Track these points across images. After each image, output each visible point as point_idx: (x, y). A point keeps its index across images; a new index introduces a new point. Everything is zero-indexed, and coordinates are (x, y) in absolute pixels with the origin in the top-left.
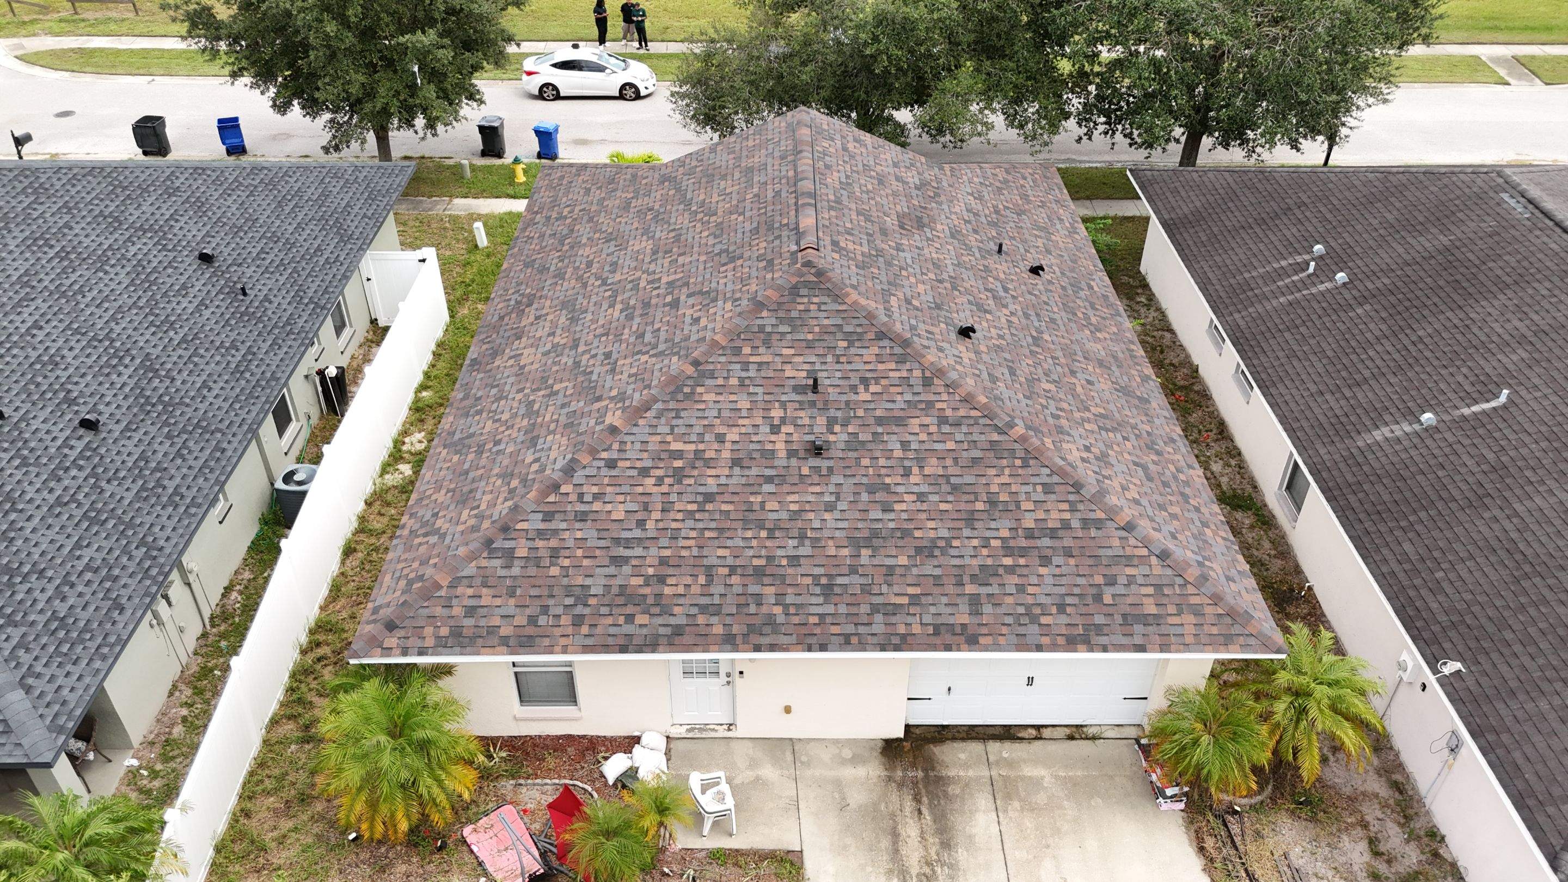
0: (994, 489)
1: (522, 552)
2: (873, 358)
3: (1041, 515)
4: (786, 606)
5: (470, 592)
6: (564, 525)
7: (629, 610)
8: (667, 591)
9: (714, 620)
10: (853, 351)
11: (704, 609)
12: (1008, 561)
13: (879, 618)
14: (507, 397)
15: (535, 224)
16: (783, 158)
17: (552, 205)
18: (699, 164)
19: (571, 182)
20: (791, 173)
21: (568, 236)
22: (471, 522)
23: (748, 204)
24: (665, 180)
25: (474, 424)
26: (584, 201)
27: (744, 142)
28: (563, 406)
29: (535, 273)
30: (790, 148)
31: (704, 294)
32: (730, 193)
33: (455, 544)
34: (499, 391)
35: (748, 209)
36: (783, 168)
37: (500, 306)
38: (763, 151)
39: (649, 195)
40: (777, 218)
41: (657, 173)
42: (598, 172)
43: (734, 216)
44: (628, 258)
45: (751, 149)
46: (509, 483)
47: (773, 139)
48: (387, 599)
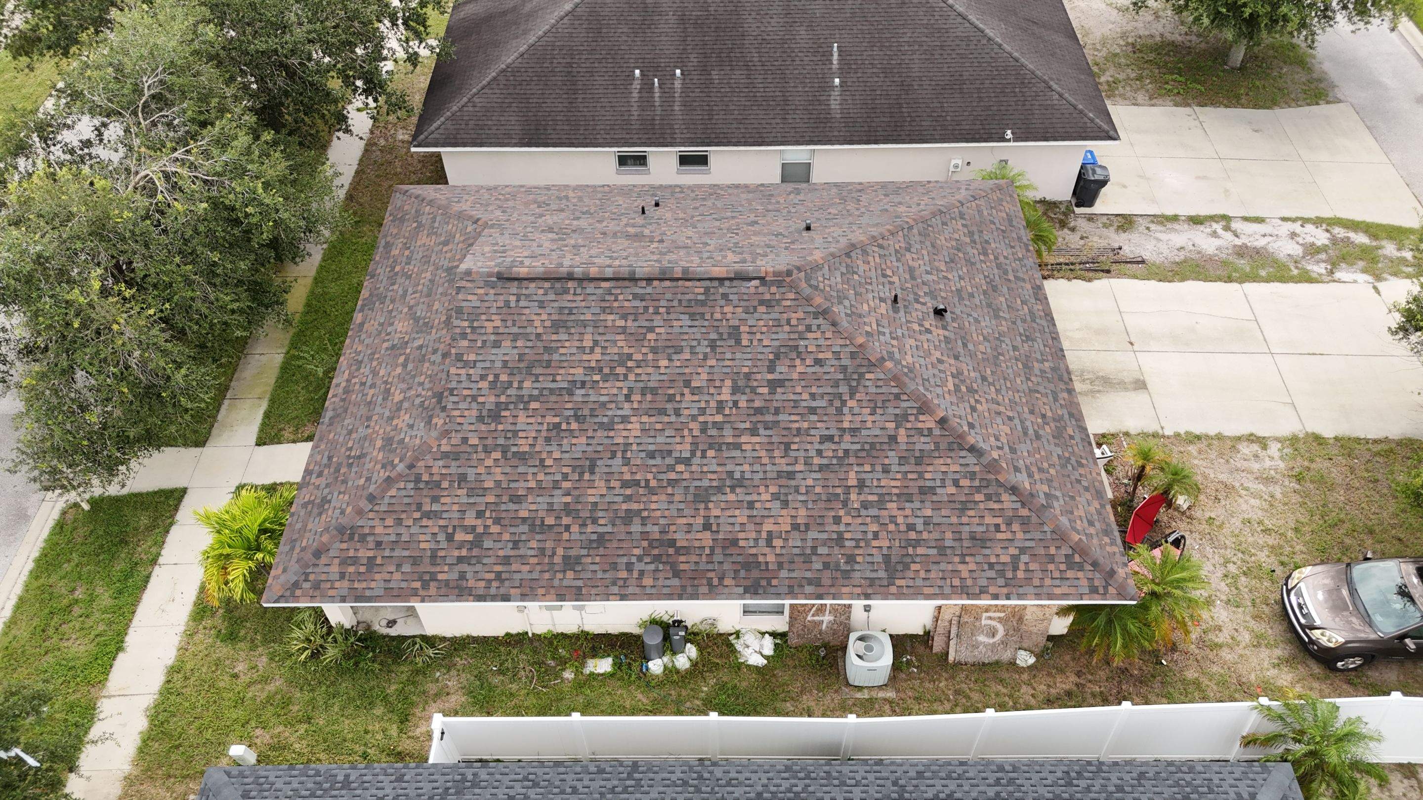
0: (949, 245)
1: (1046, 489)
2: (867, 266)
3: (961, 233)
7: (1066, 436)
8: (1049, 414)
9: (1060, 396)
10: (861, 273)
12: (991, 257)
13: (1038, 321)
14: (840, 534)
15: (462, 576)
16: (566, 291)
17: (427, 560)
18: (491, 378)
19: (379, 544)
20: (604, 284)
21: (538, 522)
22: (1016, 527)
23: (636, 324)
24: (495, 415)
25: (869, 559)
26: (457, 515)
27: (483, 331)
28: (886, 470)
29: (601, 551)
30: (547, 285)
31: (777, 356)
32: (596, 343)
33: (1038, 535)
34: (824, 545)
35: (647, 324)
36: (588, 291)
37: (648, 581)
38: (527, 311)
39: (515, 433)
40: (687, 297)
41: (466, 427)
42: (383, 508)
43: (650, 336)
44: (651, 440)
45: (509, 323)
46: (976, 503)
47: (507, 303)
48: (1085, 582)
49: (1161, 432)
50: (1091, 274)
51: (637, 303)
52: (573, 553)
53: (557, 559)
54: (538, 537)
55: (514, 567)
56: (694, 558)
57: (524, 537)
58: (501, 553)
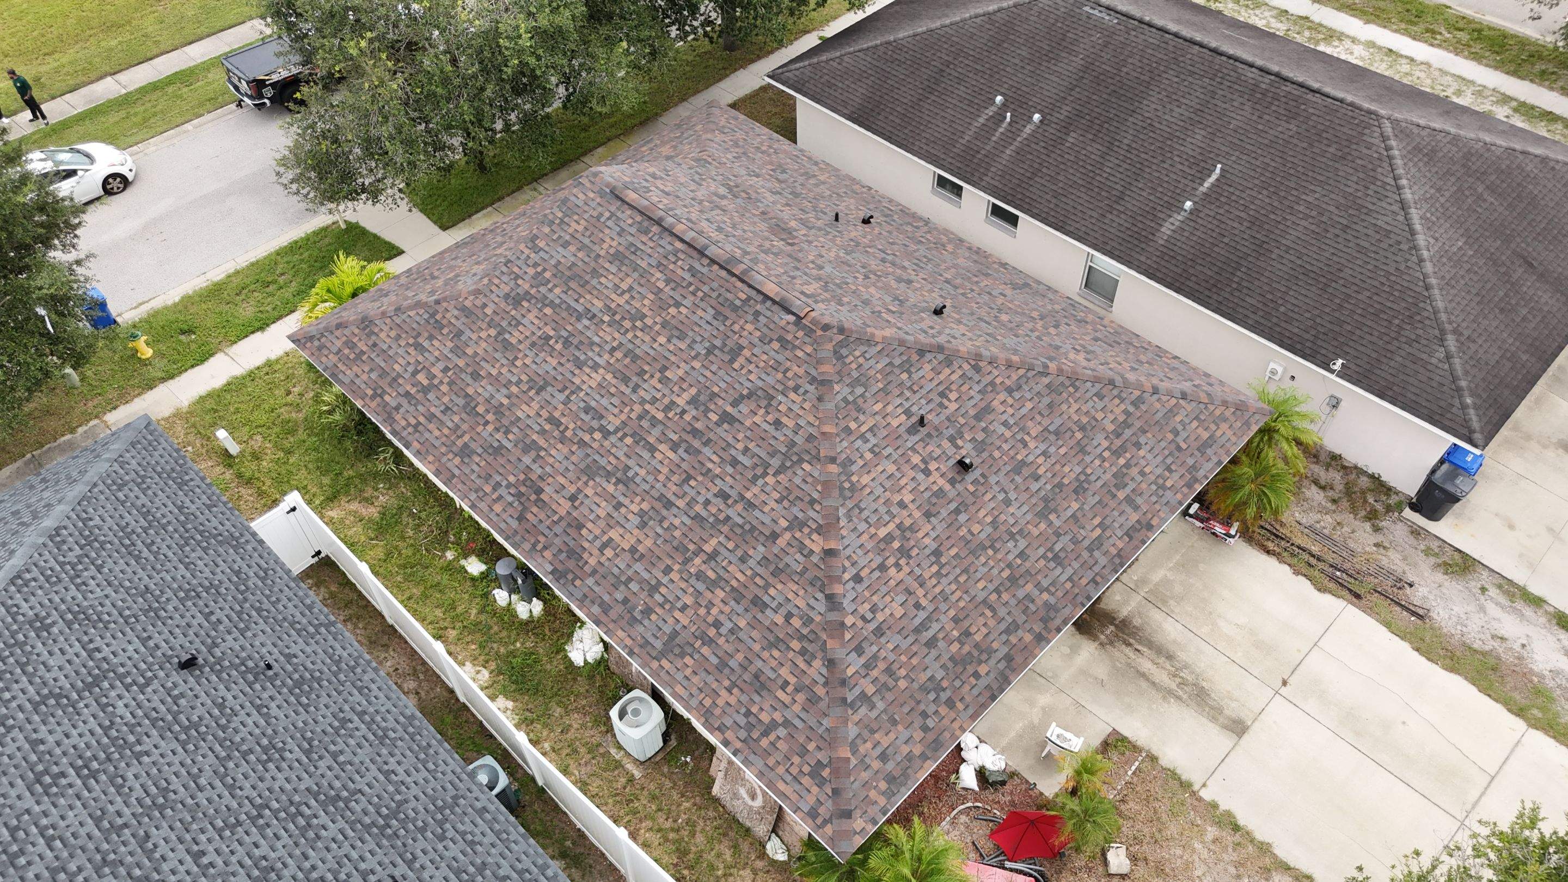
0: (1076, 418)
1: (870, 690)
2: (932, 375)
3: (1111, 417)
4: (1047, 590)
5: (869, 745)
6: (875, 648)
7: (970, 669)
8: (978, 637)
9: (1020, 633)
10: (915, 377)
11: (1007, 631)
12: (1122, 461)
13: (1097, 554)
14: (659, 583)
15: (397, 408)
16: (646, 232)
17: (389, 379)
18: (539, 269)
19: (375, 345)
20: (679, 245)
21: (473, 405)
22: (800, 697)
23: (671, 293)
24: (516, 301)
25: (661, 624)
26: (432, 359)
27: (566, 228)
28: (743, 560)
29: (490, 459)
30: (639, 218)
31: (749, 396)
32: (631, 288)
33: (812, 722)
34: (640, 583)
35: (678, 298)
36: (662, 242)
37: (498, 508)
38: (607, 231)
39: (519, 323)
40: (728, 295)
41: (493, 297)
42: (398, 321)
43: (673, 311)
44: (597, 397)
45: (588, 233)
46: (789, 648)
47: (601, 215)
48: (811, 800)
49: (1196, 788)
50: (1332, 585)
51: (687, 276)
52: (473, 445)
53: (459, 443)
54: (464, 416)
55: (431, 426)
56: (542, 516)
57: (455, 409)
58: (433, 409)
